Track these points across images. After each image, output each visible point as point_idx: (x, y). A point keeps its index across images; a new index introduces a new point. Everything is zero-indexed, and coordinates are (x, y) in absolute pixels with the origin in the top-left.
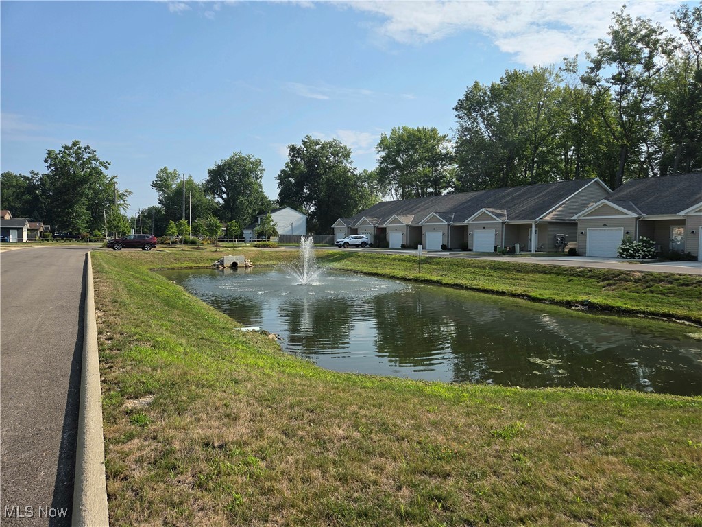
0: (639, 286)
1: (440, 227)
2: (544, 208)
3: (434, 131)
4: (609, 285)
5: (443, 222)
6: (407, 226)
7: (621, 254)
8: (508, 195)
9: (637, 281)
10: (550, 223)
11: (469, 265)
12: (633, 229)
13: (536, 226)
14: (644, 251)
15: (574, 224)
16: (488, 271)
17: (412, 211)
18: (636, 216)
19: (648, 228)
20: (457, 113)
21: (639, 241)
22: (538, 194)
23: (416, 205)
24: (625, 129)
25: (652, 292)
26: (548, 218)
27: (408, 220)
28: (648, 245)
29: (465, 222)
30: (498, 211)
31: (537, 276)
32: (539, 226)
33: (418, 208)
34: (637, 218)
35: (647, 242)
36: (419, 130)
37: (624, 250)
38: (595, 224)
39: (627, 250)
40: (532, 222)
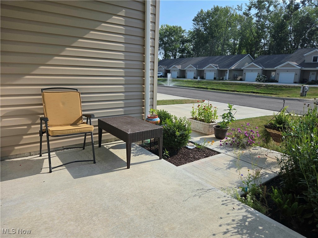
0: (265, 88)
1: (193, 70)
2: (232, 64)
3: (180, 27)
4: (257, 88)
5: (194, 68)
6: (179, 69)
7: (256, 80)
8: (217, 59)
9: (264, 87)
10: (233, 70)
11: (214, 83)
12: (260, 72)
13: (229, 71)
14: (263, 79)
15: (242, 70)
16: (221, 85)
17: (179, 64)
18: (262, 68)
19: (265, 72)
20: (193, 22)
21: (262, 76)
22: (229, 59)
23: (180, 61)
24: (258, 35)
25: (268, 89)
26: (233, 68)
27: (179, 67)
28: (265, 78)
29: (203, 69)
30: (216, 65)
31: (237, 86)
32: (230, 71)
33: (182, 62)
34: (262, 69)
35: (264, 77)
36: (174, 27)
37: (257, 79)
38: (249, 70)
39: (258, 79)
40: (228, 69)
